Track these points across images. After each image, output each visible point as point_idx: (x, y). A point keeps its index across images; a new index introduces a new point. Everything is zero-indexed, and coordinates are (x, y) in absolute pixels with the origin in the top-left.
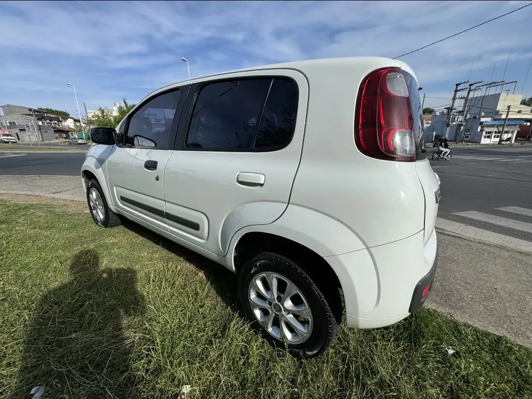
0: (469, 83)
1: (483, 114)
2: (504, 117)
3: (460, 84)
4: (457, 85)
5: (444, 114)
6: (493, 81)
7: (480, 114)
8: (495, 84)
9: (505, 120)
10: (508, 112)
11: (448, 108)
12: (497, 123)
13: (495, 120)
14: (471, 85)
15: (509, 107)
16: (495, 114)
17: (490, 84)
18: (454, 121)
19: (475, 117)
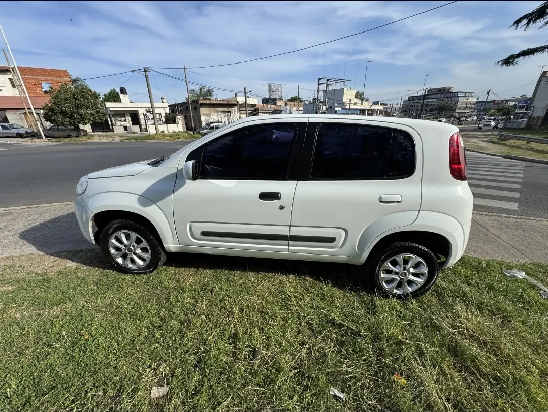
0: (326, 79)
1: (336, 104)
2: (348, 107)
3: (321, 79)
4: (319, 79)
5: (311, 103)
6: (339, 78)
7: (334, 104)
8: (339, 81)
9: (349, 109)
10: (350, 103)
11: (314, 99)
12: (344, 111)
13: (343, 109)
14: (327, 80)
15: (350, 100)
16: (342, 104)
17: (337, 80)
18: (320, 110)
19: (331, 107)
